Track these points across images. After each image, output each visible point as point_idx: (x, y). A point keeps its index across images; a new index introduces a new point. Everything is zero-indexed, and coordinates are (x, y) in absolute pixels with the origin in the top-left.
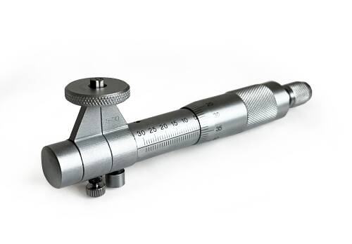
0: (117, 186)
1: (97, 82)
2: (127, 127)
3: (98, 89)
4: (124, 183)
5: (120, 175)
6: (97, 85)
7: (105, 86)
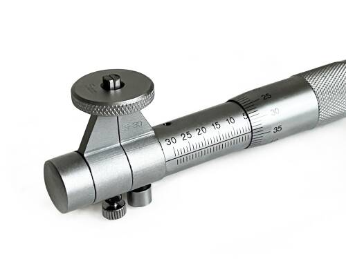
0: (141, 205)
1: (111, 82)
2: (152, 133)
3: (112, 92)
4: (150, 201)
5: (146, 192)
6: (112, 85)
7: (122, 85)
